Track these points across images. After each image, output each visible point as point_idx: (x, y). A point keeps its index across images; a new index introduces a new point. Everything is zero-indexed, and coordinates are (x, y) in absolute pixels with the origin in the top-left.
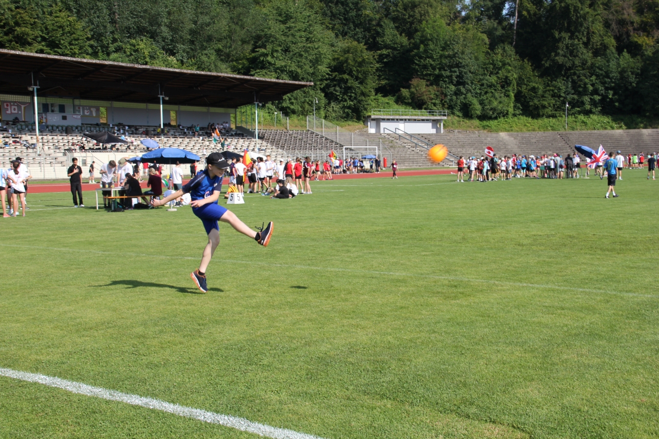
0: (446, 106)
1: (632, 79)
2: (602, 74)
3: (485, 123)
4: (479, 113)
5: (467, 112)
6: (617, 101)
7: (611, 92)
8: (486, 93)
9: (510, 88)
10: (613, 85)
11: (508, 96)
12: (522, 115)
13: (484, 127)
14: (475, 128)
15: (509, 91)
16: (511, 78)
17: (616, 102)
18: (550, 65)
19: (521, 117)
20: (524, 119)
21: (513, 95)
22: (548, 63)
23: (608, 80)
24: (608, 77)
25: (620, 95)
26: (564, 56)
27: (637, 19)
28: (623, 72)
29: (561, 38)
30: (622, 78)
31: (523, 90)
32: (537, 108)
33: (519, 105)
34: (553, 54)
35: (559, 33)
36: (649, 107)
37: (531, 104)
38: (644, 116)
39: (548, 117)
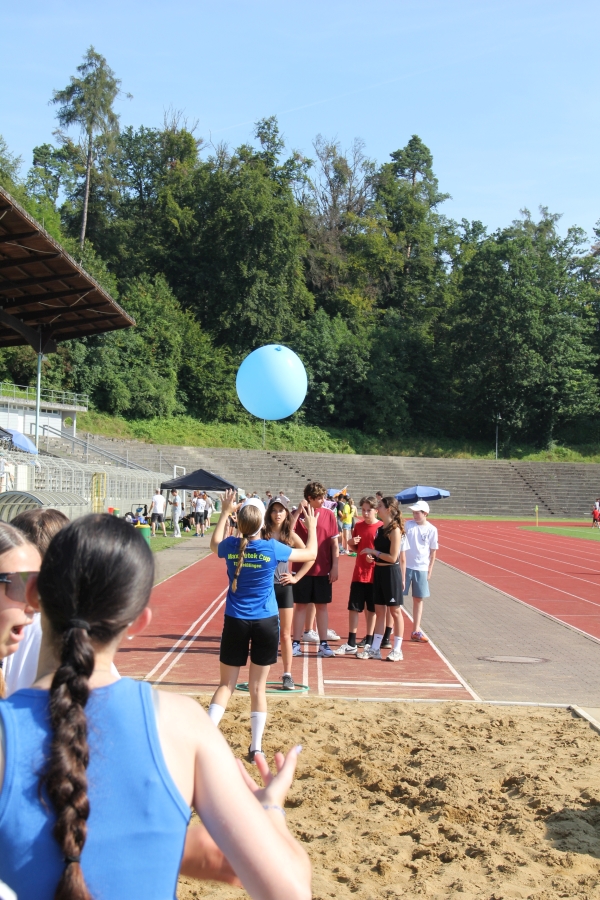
0: (72, 385)
1: (360, 366)
2: (313, 352)
3: (137, 424)
4: (127, 405)
5: (103, 400)
6: (333, 402)
7: (326, 385)
8: (131, 365)
9: (170, 361)
10: (329, 372)
11: (166, 375)
12: (188, 413)
13: (138, 433)
14: (123, 433)
15: (167, 366)
16: (172, 342)
17: (331, 403)
18: (231, 324)
19: (184, 417)
20: (189, 420)
21: (175, 374)
22: (229, 320)
23: (321, 362)
24: (322, 356)
25: (337, 393)
26: (258, 311)
27: (342, 263)
28: (342, 351)
29: (252, 280)
30: (342, 363)
31: (192, 363)
32: (214, 402)
33: (183, 394)
34: (239, 305)
35: (249, 269)
36: (381, 419)
37: (206, 393)
38: (376, 434)
39: (225, 420)
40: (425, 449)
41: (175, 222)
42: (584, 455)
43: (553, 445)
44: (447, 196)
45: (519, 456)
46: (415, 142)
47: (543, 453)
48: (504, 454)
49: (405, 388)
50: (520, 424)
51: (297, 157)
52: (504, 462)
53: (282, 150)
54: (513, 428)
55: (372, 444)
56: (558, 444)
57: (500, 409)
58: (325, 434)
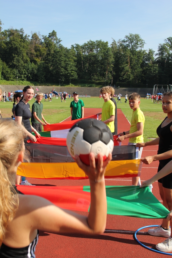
1: (35, 71)
6: (31, 77)
7: (29, 74)
10: (30, 72)
12: (4, 79)
18: (12, 64)
20: (4, 80)
23: (28, 71)
24: (28, 70)
25: (32, 76)
26: (16, 62)
27: (35, 53)
28: (33, 68)
29: (15, 56)
30: (32, 70)
31: (4, 71)
32: (8, 77)
33: (3, 76)
34: (13, 61)
35: (14, 55)
36: (40, 80)
37: (6, 76)
38: (39, 82)
39: (11, 80)
40: (47, 85)
41: (3, 47)
42: (75, 86)
43: (71, 84)
44: (61, 41)
45: (64, 86)
46: (54, 31)
47: (69, 85)
48: (61, 86)
49: (44, 75)
50: (63, 80)
51: (26, 35)
52: (61, 87)
53: (24, 34)
54: (62, 81)
55: (38, 84)
56: (72, 84)
57: (60, 78)
58: (29, 82)
